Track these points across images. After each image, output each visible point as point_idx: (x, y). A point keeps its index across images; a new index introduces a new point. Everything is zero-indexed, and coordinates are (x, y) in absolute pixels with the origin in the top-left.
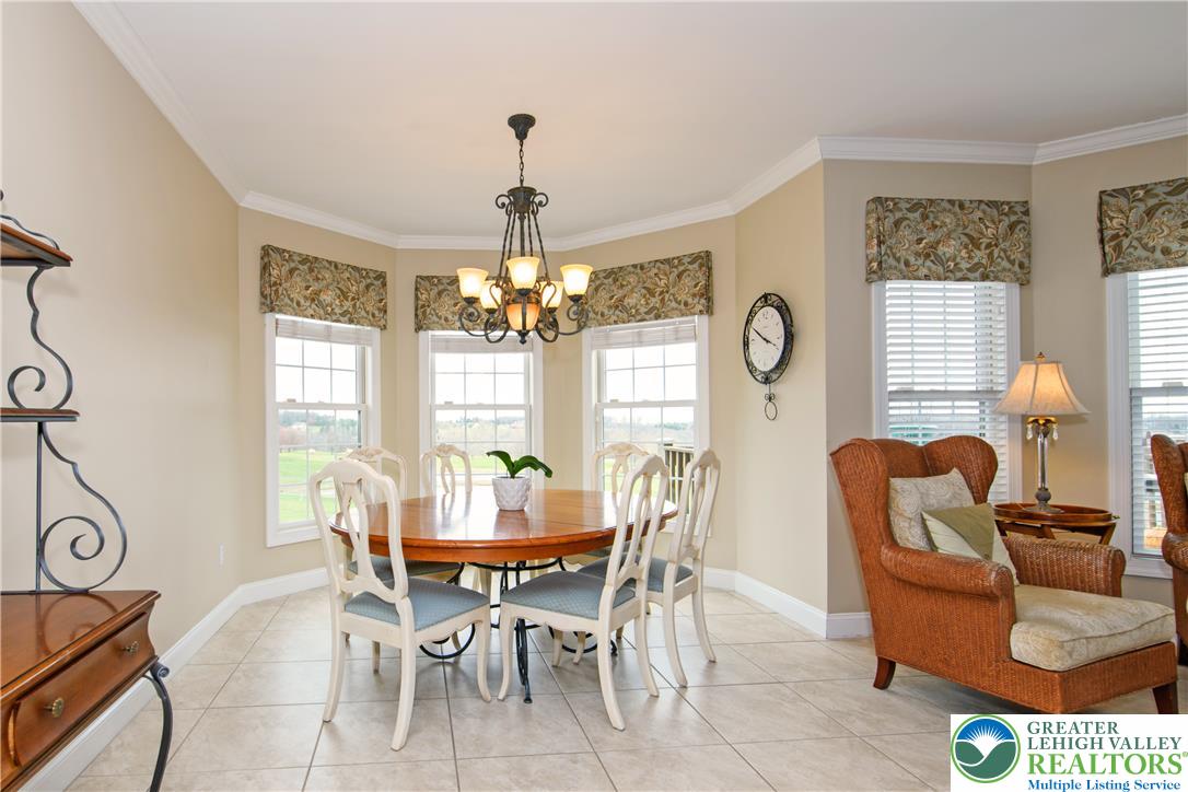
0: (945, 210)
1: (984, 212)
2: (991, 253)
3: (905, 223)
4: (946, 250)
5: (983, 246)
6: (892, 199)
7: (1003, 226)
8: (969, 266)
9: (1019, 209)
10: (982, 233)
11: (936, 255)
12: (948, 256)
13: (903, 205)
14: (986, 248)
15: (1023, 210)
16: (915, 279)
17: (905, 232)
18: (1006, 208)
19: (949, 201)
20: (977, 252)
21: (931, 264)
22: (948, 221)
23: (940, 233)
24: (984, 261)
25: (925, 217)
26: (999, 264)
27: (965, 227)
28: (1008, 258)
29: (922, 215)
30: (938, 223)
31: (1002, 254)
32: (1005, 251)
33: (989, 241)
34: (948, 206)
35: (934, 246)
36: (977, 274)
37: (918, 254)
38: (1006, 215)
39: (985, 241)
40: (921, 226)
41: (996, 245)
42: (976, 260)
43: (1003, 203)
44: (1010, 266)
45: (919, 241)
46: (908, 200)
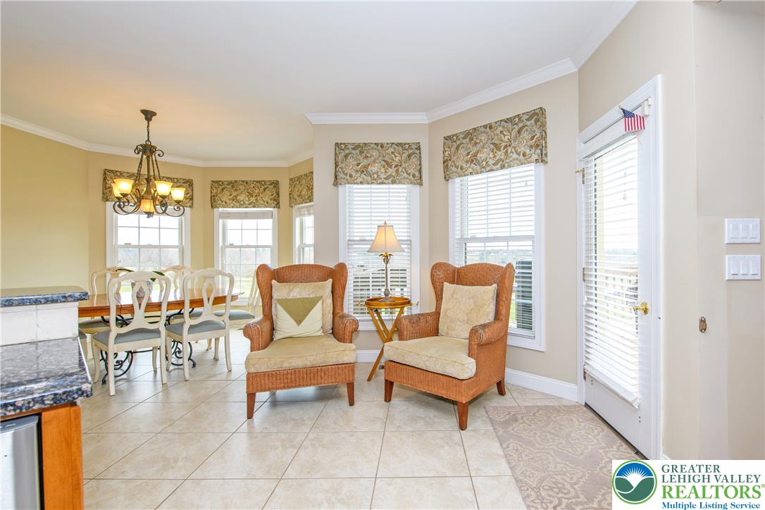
0: (372, 148)
1: (394, 149)
2: (398, 170)
3: (351, 155)
4: (373, 169)
5: (393, 166)
6: (344, 144)
7: (405, 155)
8: (385, 176)
9: (414, 147)
10: (393, 160)
11: (367, 171)
12: (373, 171)
13: (350, 147)
14: (395, 167)
15: (416, 147)
16: (355, 184)
17: (350, 160)
18: (407, 146)
19: (375, 144)
20: (390, 169)
21: (364, 176)
22: (374, 154)
23: (370, 160)
24: (394, 174)
25: (361, 152)
26: (402, 175)
27: (384, 157)
28: (407, 172)
29: (360, 152)
30: (369, 155)
31: (404, 170)
32: (405, 168)
33: (396, 163)
34: (375, 146)
35: (366, 167)
36: (390, 181)
37: (357, 171)
38: (407, 150)
39: (394, 163)
40: (359, 157)
41: (401, 166)
42: (389, 173)
43: (405, 144)
44: (408, 176)
45: (358, 164)
46: (352, 144)
